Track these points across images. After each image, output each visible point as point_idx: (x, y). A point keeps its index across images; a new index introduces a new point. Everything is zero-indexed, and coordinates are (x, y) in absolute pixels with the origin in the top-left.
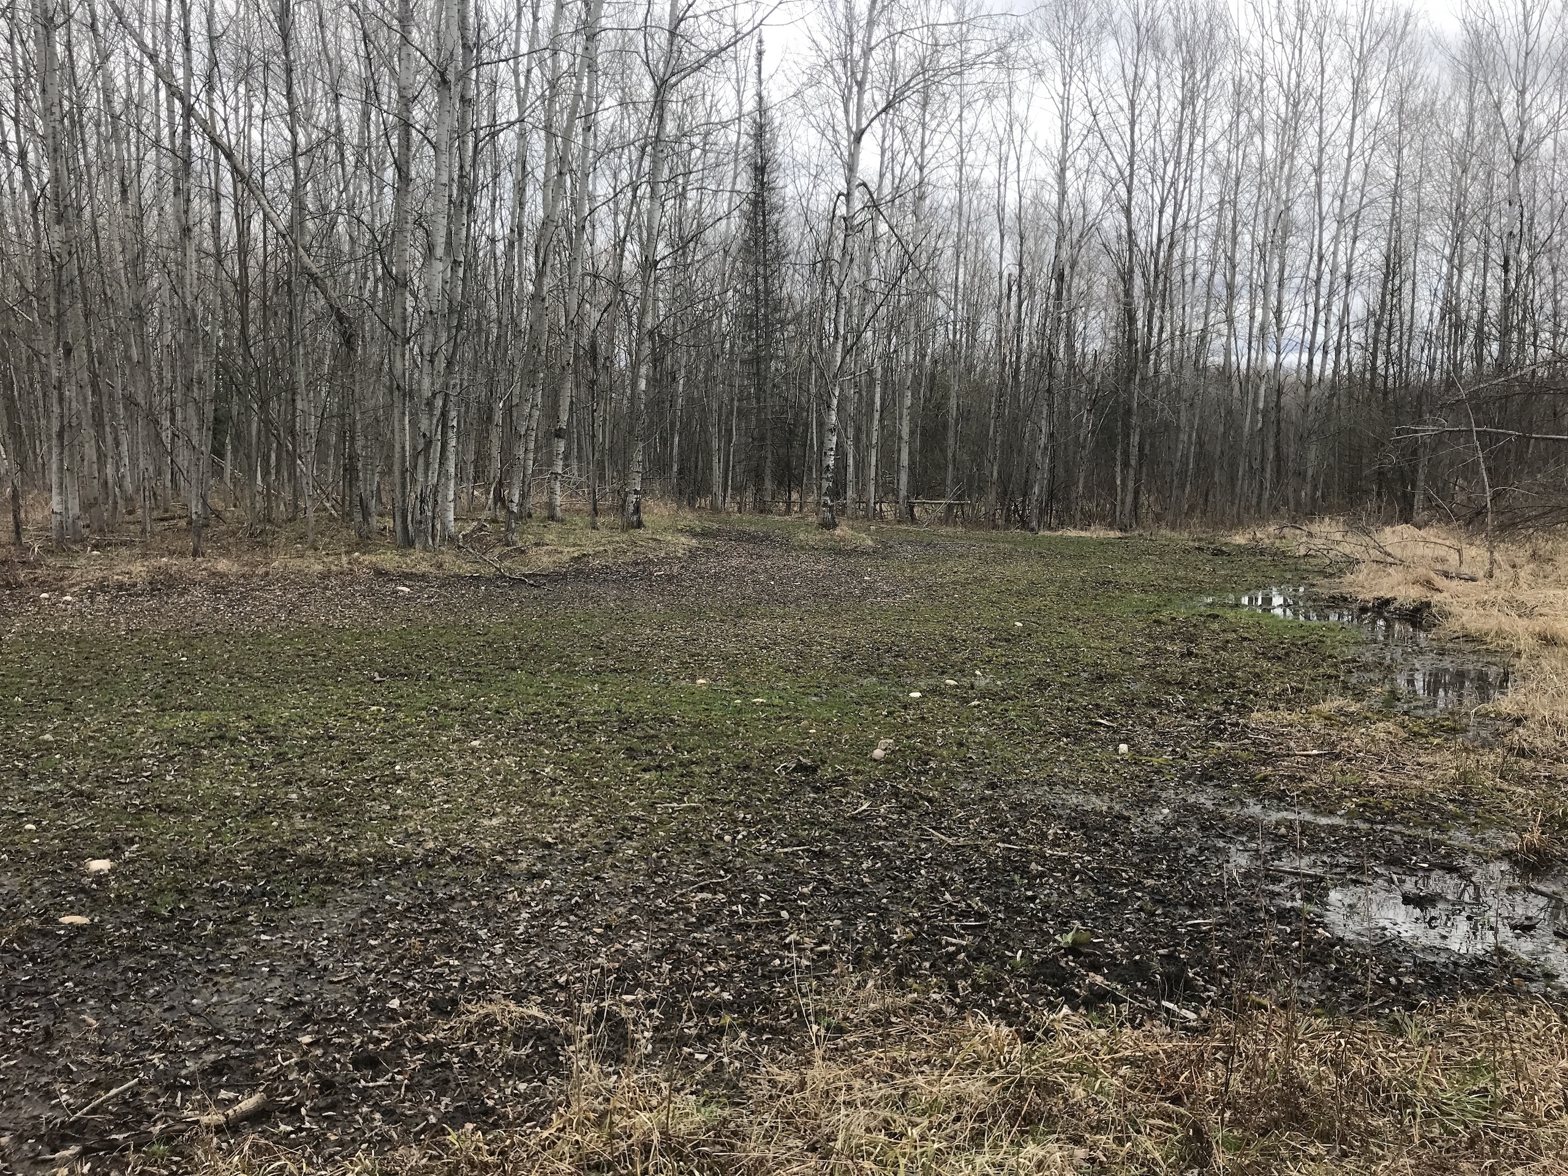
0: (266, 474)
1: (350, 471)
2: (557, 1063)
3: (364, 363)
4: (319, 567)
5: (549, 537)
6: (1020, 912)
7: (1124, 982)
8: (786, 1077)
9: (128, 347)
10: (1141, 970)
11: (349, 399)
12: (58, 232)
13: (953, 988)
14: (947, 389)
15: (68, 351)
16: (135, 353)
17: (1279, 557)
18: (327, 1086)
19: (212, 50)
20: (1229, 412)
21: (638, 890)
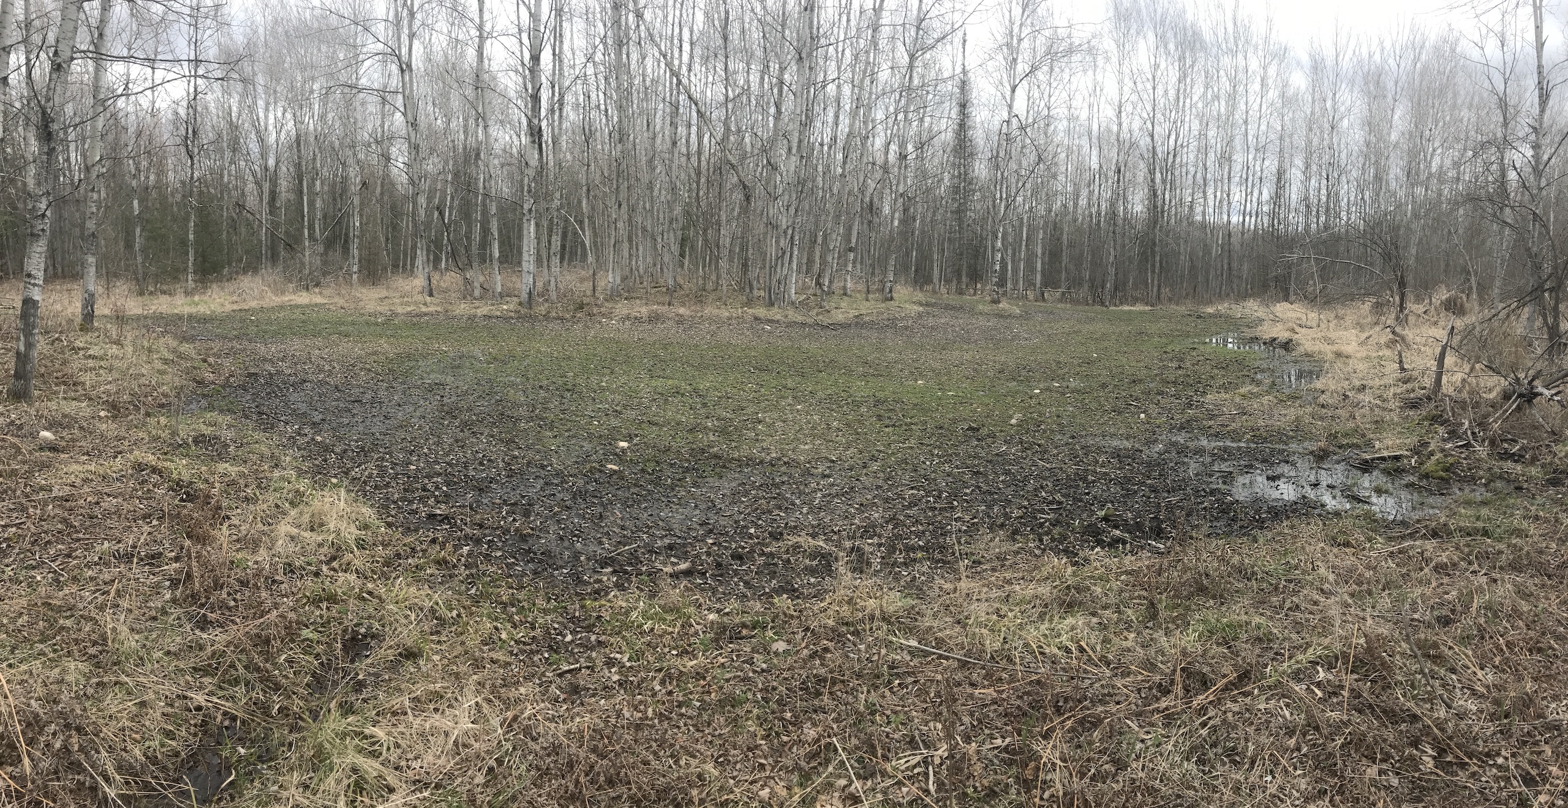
0: (704, 267)
1: (745, 266)
2: (831, 570)
3: (754, 211)
4: (727, 314)
5: (843, 305)
6: (1081, 500)
7: (1130, 533)
8: (948, 586)
9: (645, 203)
10: (1139, 526)
11: (746, 229)
12: (619, 147)
13: (1041, 540)
14: (1062, 229)
15: (620, 205)
16: (648, 206)
17: (1228, 318)
18: (719, 565)
19: (692, 50)
20: (1205, 245)
21: (878, 487)
